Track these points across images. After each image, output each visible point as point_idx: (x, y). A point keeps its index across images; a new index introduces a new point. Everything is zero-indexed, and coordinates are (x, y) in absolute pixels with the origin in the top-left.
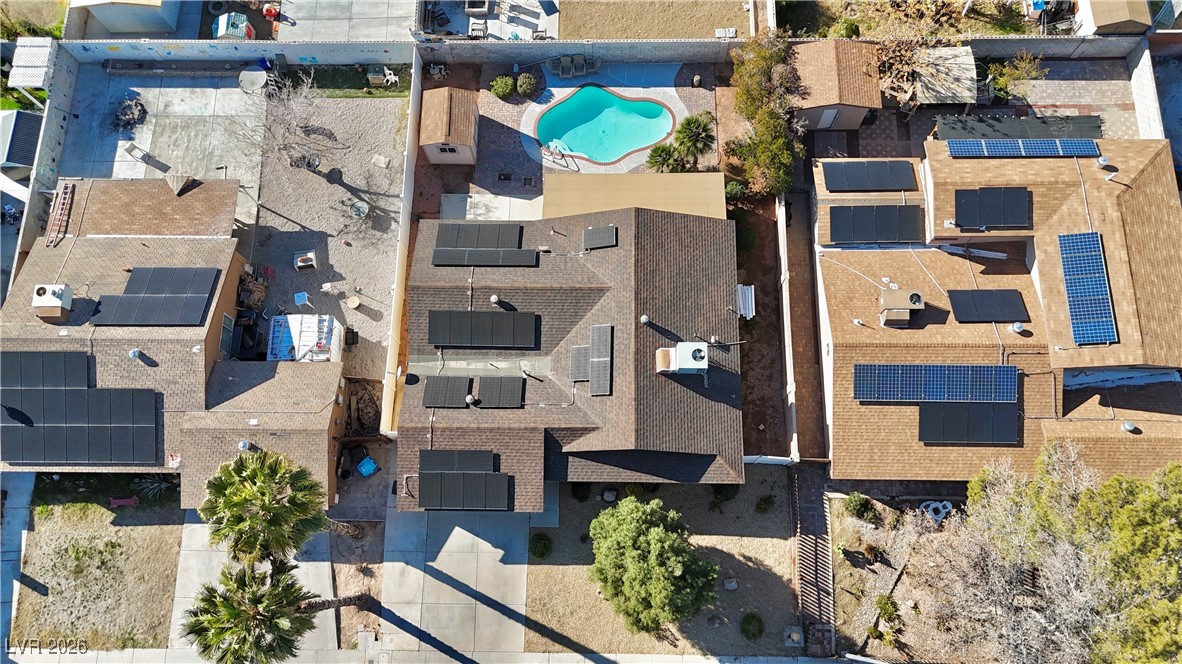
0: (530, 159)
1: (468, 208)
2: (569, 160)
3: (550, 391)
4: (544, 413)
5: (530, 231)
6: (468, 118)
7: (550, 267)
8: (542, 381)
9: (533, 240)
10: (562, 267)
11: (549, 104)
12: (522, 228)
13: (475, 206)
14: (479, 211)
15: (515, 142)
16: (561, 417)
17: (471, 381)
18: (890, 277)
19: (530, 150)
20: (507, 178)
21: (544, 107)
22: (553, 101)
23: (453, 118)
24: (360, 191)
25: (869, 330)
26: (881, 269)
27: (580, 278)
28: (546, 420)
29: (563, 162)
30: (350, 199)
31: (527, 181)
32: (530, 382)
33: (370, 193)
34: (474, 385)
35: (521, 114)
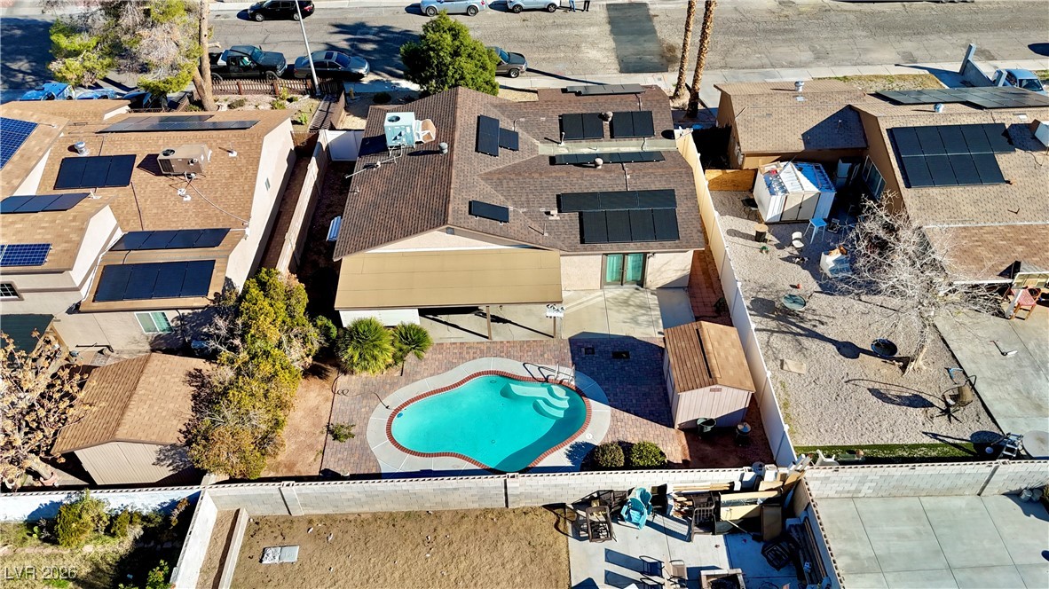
0: (591, 374)
1: (661, 321)
2: (538, 375)
3: (537, 131)
4: (541, 112)
5: (572, 237)
6: (678, 357)
7: (544, 196)
8: (546, 138)
9: (567, 227)
10: (531, 196)
11: (573, 442)
12: (582, 241)
13: (652, 323)
14: (645, 318)
15: (615, 395)
16: (525, 110)
17: (612, 137)
18: (181, 201)
19: (589, 384)
20: (617, 355)
21: (580, 439)
22: (568, 447)
23: (699, 351)
24: (806, 336)
25: (225, 147)
26: (187, 211)
27: (511, 184)
28: (538, 107)
29: (546, 373)
30: (815, 326)
31: (591, 351)
32: (557, 138)
33: (792, 333)
34: (609, 133)
35: (613, 430)
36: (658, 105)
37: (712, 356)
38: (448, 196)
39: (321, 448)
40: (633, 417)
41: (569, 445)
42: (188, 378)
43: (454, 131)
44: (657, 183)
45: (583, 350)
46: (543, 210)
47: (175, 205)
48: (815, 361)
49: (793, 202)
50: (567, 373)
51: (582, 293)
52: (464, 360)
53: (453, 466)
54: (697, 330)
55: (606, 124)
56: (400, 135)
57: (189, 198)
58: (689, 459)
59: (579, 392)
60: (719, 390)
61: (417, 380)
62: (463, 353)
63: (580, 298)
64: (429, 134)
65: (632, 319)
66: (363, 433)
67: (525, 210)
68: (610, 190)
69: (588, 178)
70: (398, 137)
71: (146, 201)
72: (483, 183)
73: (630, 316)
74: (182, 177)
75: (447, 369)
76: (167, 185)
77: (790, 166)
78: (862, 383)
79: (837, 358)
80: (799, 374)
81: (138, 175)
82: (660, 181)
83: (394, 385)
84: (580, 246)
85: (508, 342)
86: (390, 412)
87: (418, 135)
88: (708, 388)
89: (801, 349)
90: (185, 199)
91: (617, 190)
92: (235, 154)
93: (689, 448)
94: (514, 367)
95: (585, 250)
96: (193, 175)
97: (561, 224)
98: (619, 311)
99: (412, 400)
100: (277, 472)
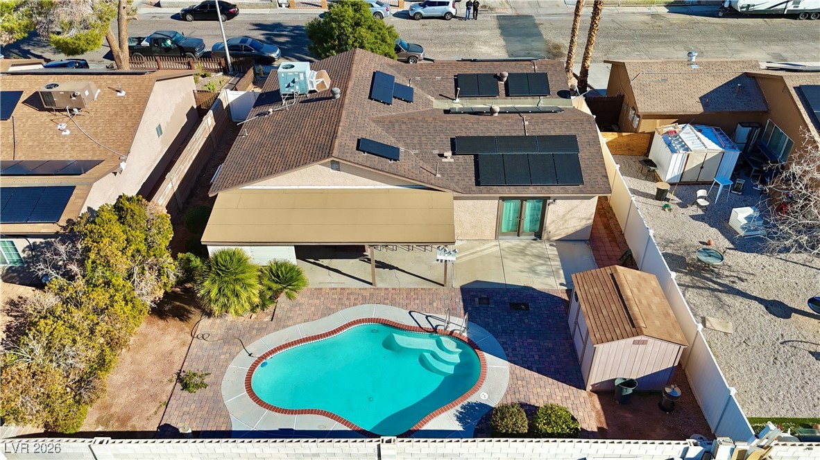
0: (486, 326)
2: (425, 325)
3: (432, 88)
4: (436, 72)
5: (467, 179)
6: (592, 305)
7: (438, 139)
8: (440, 95)
10: (424, 139)
11: (465, 403)
12: (478, 183)
13: (552, 273)
15: (514, 349)
16: (421, 70)
17: (507, 95)
18: (59, 135)
19: (482, 335)
20: (516, 306)
21: (473, 399)
22: (458, 408)
23: (616, 297)
24: (726, 292)
25: (114, 87)
26: (63, 144)
28: (434, 68)
29: (435, 323)
30: (733, 282)
31: (485, 301)
32: (452, 95)
33: (709, 289)
34: (504, 92)
35: (512, 390)
36: (553, 69)
37: (632, 302)
38: (335, 132)
39: (165, 399)
40: (536, 375)
41: (460, 405)
42: (8, 307)
43: (348, 81)
44: (557, 130)
45: (477, 300)
46: (436, 152)
47: (52, 138)
48: (742, 320)
49: (696, 161)
50: (458, 323)
51: (476, 243)
52: (344, 306)
53: (319, 427)
54: (612, 275)
55: (501, 84)
56: (293, 82)
57: (68, 132)
58: (605, 427)
59: (472, 344)
60: (644, 343)
61: (288, 326)
62: (343, 298)
63: (472, 248)
64: (323, 82)
65: (529, 268)
66: (218, 383)
67: (417, 151)
68: (507, 135)
69: (484, 123)
70: (292, 84)
71: (24, 133)
72: (374, 125)
73: (527, 265)
74: (65, 113)
75: (324, 315)
76: (48, 120)
77: (688, 127)
78: (801, 346)
79: (767, 317)
80: (726, 334)
81: (21, 110)
82: (560, 128)
83: (262, 330)
84: (475, 188)
85: (393, 289)
86: (252, 360)
87: (312, 83)
88: (631, 340)
89: (722, 305)
90: (64, 133)
91: (514, 134)
92: (123, 93)
93: (605, 414)
94: (399, 315)
95: (481, 192)
96: (75, 110)
97: (454, 166)
98: (515, 261)
99: (280, 348)
100: (107, 426)
